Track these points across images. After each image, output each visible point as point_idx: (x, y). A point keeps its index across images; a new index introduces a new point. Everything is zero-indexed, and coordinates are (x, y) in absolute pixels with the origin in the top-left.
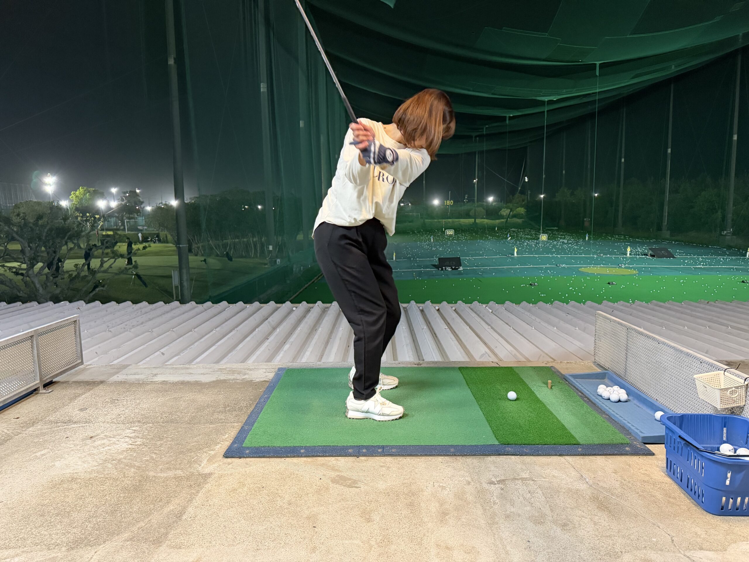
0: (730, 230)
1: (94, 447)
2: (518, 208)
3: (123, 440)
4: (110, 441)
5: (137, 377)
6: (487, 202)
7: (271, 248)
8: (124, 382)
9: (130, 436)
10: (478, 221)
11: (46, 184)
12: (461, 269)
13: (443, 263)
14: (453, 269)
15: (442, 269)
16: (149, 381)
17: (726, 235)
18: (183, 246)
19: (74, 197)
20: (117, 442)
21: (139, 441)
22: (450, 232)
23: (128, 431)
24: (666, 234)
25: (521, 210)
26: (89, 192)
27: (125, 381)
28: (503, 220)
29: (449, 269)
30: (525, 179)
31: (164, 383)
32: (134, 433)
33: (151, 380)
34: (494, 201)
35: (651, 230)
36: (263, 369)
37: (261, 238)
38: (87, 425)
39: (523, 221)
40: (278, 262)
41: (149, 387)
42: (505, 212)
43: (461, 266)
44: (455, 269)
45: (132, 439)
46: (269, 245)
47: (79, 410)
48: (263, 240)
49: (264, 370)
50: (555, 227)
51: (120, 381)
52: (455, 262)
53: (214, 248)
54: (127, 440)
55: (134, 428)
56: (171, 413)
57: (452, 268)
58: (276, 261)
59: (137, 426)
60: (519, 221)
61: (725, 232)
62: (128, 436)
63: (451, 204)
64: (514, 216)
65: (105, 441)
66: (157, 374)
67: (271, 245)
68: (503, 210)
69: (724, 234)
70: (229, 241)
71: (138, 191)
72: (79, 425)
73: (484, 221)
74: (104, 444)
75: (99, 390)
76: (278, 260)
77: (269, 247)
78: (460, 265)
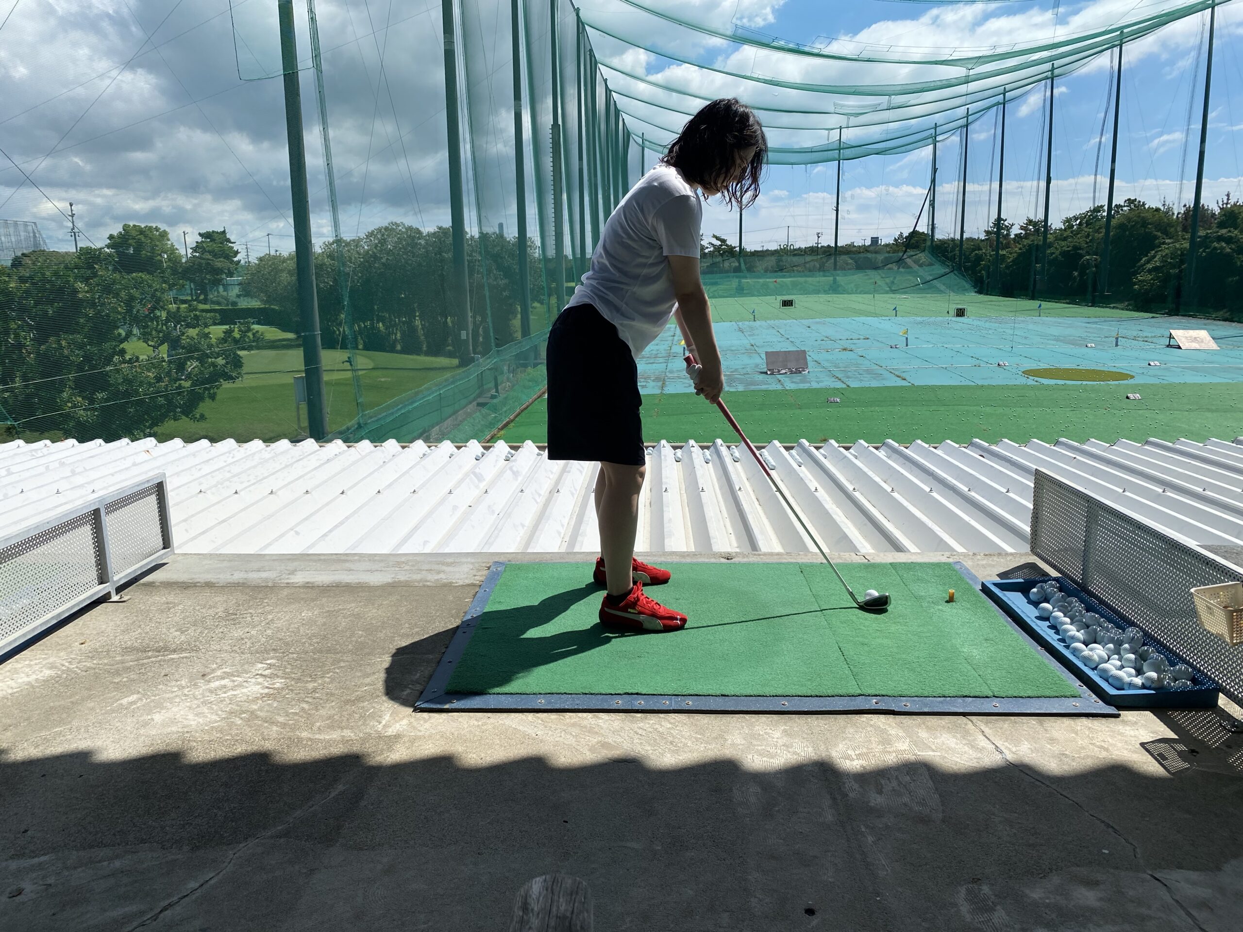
3: (253, 680)
4: (234, 681)
5: (264, 575)
8: (243, 583)
9: (264, 673)
16: (283, 583)
20: (245, 684)
21: (279, 683)
23: (260, 665)
27: (245, 581)
31: (309, 586)
32: (270, 668)
33: (286, 581)
41: (284, 593)
45: (268, 679)
47: (177, 631)
49: (470, 566)
51: (239, 582)
54: (261, 680)
55: (268, 662)
59: (272, 658)
62: (261, 675)
65: (225, 682)
66: (296, 570)
72: (182, 656)
74: (225, 686)
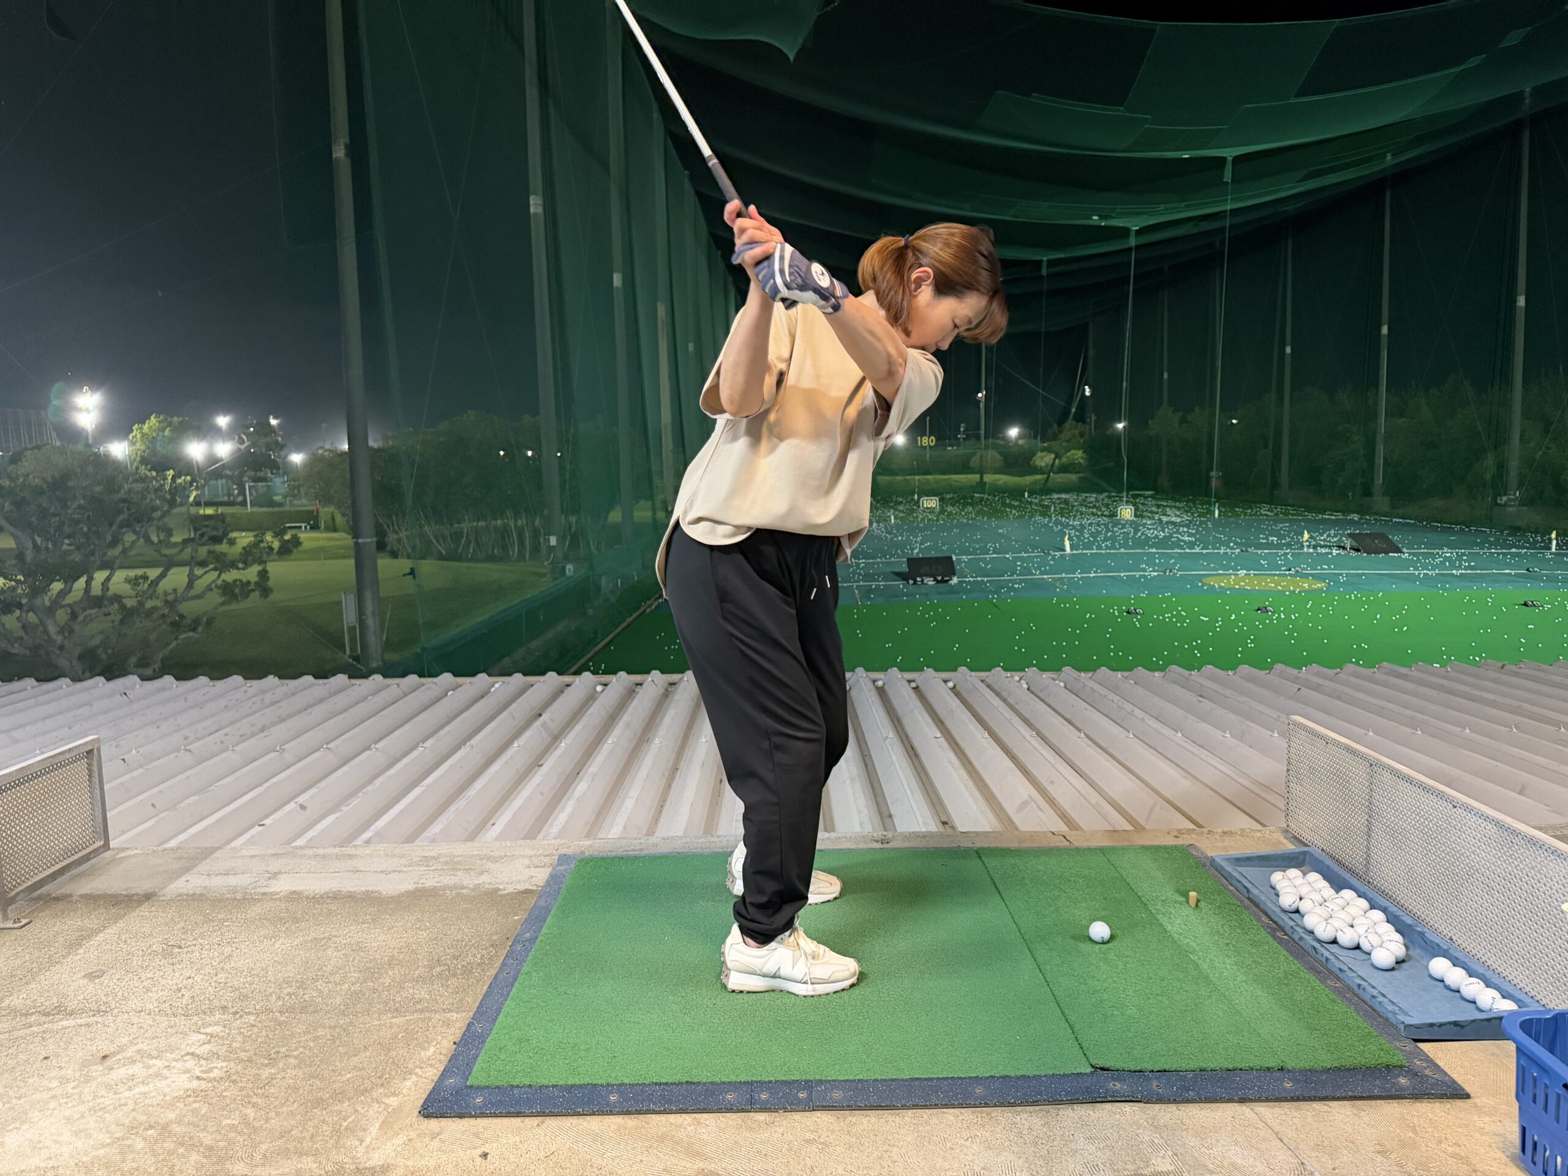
0: (1515, 494)
1: (108, 1087)
2: (1069, 450)
3: (179, 1065)
4: (148, 1067)
5: (232, 881)
6: (1006, 439)
7: (553, 541)
8: (201, 895)
9: (198, 1052)
10: (988, 478)
11: (80, 410)
12: (955, 580)
13: (917, 568)
14: (938, 582)
15: (915, 582)
16: (259, 894)
17: (1505, 505)
18: (365, 540)
19: (139, 436)
20: (165, 1072)
21: (219, 1068)
22: (931, 503)
23: (196, 1037)
24: (1381, 502)
25: (1078, 455)
26: (170, 424)
27: (205, 892)
28: (1038, 477)
29: (929, 581)
30: (1084, 390)
31: (294, 897)
32: (209, 1042)
33: (263, 890)
34: (1021, 436)
35: (1350, 494)
36: (523, 856)
37: (533, 521)
38: (100, 1019)
39: (1081, 478)
40: (569, 570)
41: (255, 910)
42: (1043, 459)
43: (954, 574)
44: (942, 581)
45: (203, 1062)
46: (549, 535)
47: (84, 977)
48: (537, 522)
49: (527, 862)
50: (1148, 490)
51: (191, 892)
52: (942, 567)
53: (434, 541)
54: (191, 1063)
55: (209, 1030)
56: (302, 985)
57: (935, 580)
58: (564, 568)
59: (217, 1024)
60: (1073, 477)
61: (1505, 498)
62: (193, 1054)
63: (932, 444)
64: (1064, 469)
65: (137, 1069)
66: (280, 873)
67: (553, 535)
68: (1039, 454)
69: (1503, 502)
70: (465, 526)
71: (274, 422)
72: (79, 1021)
73: (1000, 480)
74: (132, 1077)
75: (138, 919)
76: (570, 568)
77: (549, 539)
78: (952, 573)
